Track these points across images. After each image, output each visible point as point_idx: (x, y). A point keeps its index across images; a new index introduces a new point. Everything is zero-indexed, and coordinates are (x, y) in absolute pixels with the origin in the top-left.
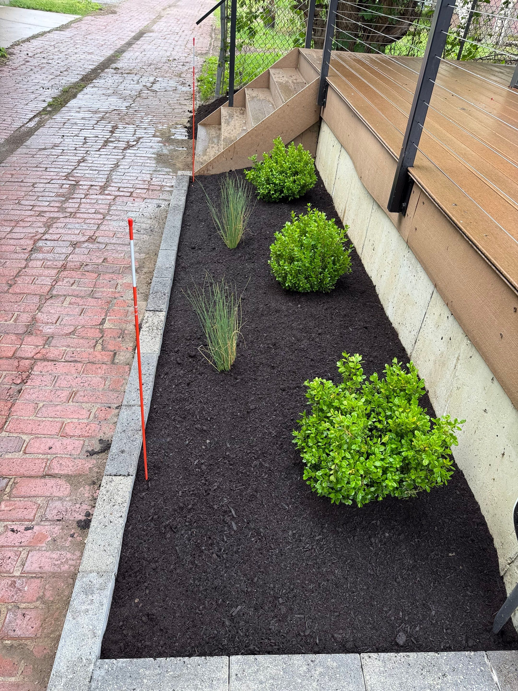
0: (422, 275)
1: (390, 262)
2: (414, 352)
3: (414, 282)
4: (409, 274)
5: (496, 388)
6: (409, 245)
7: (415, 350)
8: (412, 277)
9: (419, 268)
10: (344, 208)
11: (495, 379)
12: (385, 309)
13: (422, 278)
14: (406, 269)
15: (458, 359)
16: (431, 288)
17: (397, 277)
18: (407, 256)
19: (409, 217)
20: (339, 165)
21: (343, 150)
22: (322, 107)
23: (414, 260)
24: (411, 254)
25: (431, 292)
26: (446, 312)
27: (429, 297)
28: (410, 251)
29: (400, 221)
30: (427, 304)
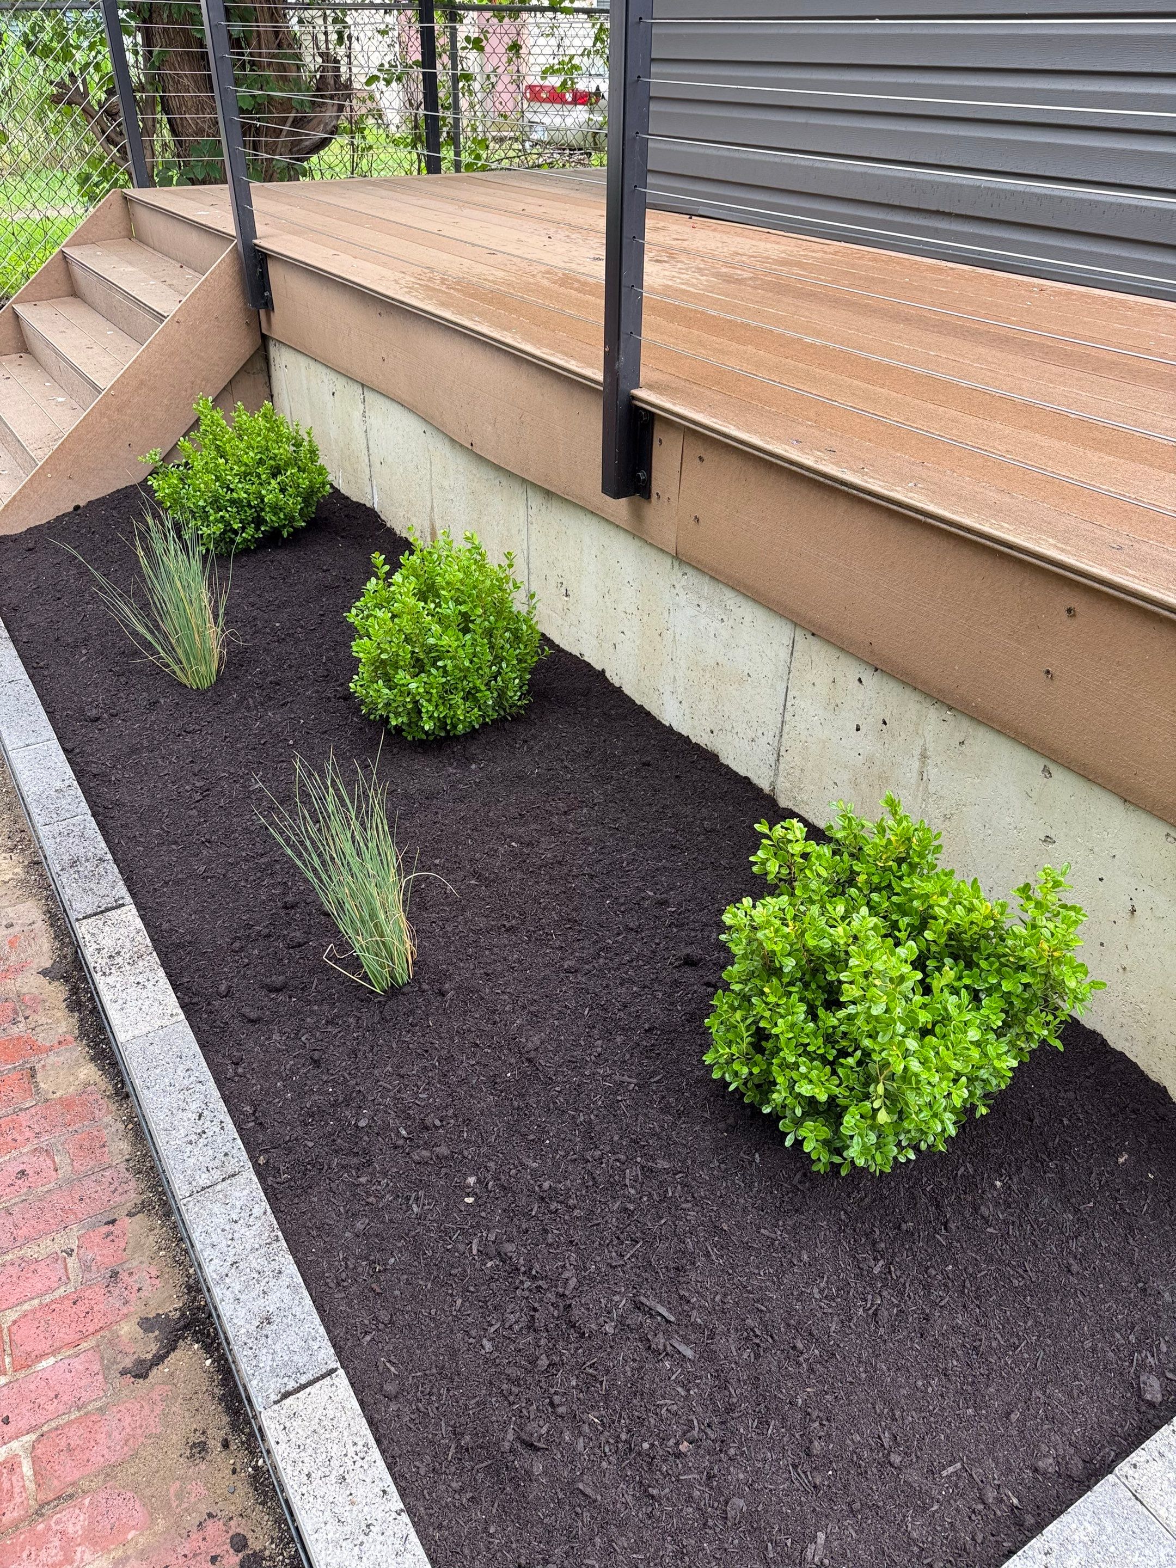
0: (747, 612)
1: (632, 609)
2: (781, 779)
3: (725, 634)
4: (703, 621)
5: (1065, 783)
6: (680, 558)
7: (782, 773)
8: (718, 625)
9: (730, 598)
10: (427, 524)
11: (1053, 768)
12: (655, 712)
13: (748, 619)
14: (691, 611)
15: (924, 756)
16: (781, 632)
17: (668, 635)
18: (683, 582)
19: (664, 498)
20: (370, 434)
21: (370, 396)
22: (262, 312)
23: (706, 587)
24: (693, 578)
25: (787, 641)
26: (849, 670)
27: (784, 654)
28: (690, 571)
29: (637, 515)
30: (783, 670)
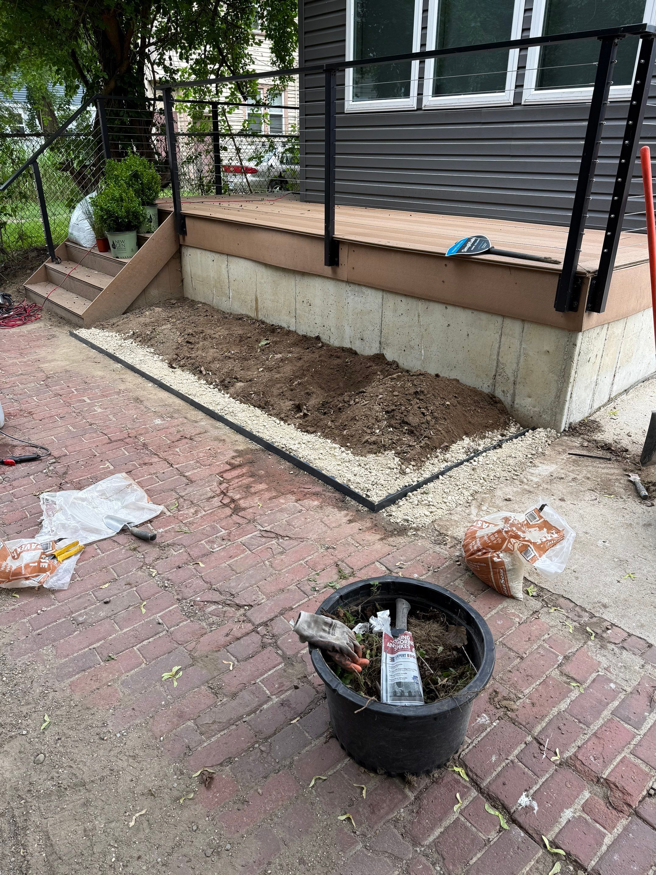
0: (369, 292)
3: (363, 300)
4: (356, 299)
5: (450, 309)
6: (348, 282)
8: (361, 298)
9: (364, 289)
10: (254, 297)
11: (448, 306)
13: (369, 294)
14: (352, 297)
15: (419, 316)
16: (379, 294)
17: (345, 306)
18: (349, 289)
19: (343, 265)
20: (230, 272)
21: (230, 259)
22: (181, 237)
23: (357, 288)
24: (353, 287)
25: (381, 296)
26: (398, 299)
27: (380, 300)
28: (351, 285)
29: (334, 272)
30: (380, 305)
